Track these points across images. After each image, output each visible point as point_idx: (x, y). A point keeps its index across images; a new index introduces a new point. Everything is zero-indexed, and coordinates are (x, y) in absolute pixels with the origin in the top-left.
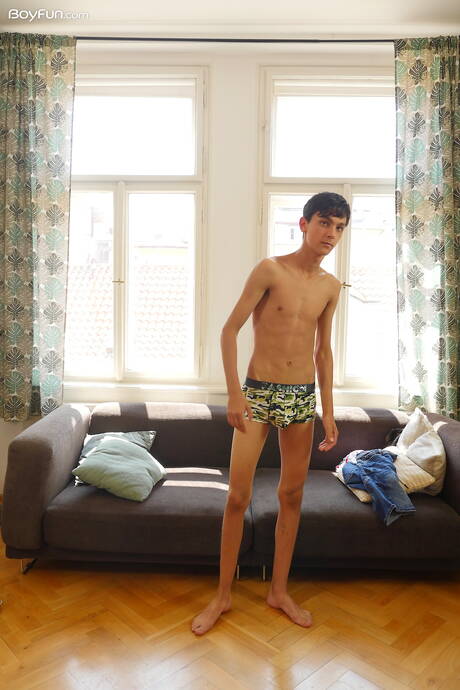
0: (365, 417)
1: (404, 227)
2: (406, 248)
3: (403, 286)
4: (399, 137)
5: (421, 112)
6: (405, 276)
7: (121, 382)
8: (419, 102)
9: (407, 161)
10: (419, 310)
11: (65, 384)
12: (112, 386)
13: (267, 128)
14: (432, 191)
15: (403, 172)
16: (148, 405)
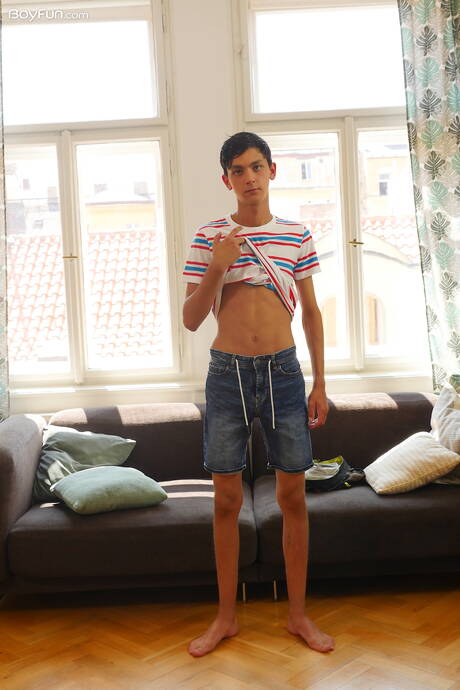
0: (392, 403)
1: (422, 166)
2: (426, 191)
3: (427, 239)
4: (406, 57)
5: (431, 25)
6: (429, 226)
7: (81, 385)
8: (427, 14)
9: (420, 85)
10: (449, 267)
11: (12, 392)
12: (72, 390)
13: (244, 56)
14: (451, 120)
15: (415, 99)
16: (121, 408)
